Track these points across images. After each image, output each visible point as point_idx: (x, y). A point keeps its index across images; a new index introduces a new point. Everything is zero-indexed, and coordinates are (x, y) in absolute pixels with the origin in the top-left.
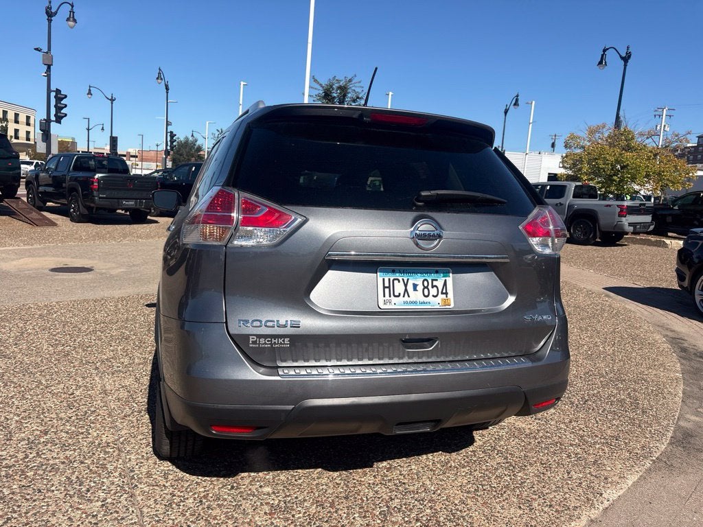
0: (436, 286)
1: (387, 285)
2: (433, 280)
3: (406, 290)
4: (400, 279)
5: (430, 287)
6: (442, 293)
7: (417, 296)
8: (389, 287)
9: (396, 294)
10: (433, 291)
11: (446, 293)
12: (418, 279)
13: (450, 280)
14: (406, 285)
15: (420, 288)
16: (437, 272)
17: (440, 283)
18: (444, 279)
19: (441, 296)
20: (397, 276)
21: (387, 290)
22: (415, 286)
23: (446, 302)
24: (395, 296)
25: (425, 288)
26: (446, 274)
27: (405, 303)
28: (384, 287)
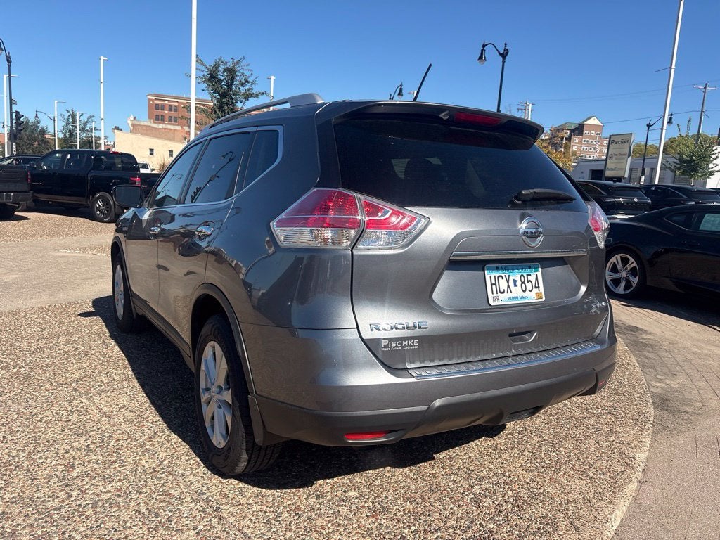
0: (530, 281)
1: (493, 282)
2: (528, 275)
3: (509, 287)
4: (503, 275)
5: (526, 282)
6: (536, 287)
7: (517, 291)
8: (495, 284)
9: (502, 290)
10: (529, 286)
11: (538, 287)
12: (516, 275)
13: (540, 274)
14: (508, 282)
15: (519, 283)
16: (530, 267)
17: (532, 278)
18: (535, 273)
19: (535, 290)
20: (501, 273)
21: (494, 287)
22: (515, 281)
23: (539, 295)
24: (501, 293)
25: (523, 283)
26: (536, 268)
27: (509, 298)
28: (492, 285)
